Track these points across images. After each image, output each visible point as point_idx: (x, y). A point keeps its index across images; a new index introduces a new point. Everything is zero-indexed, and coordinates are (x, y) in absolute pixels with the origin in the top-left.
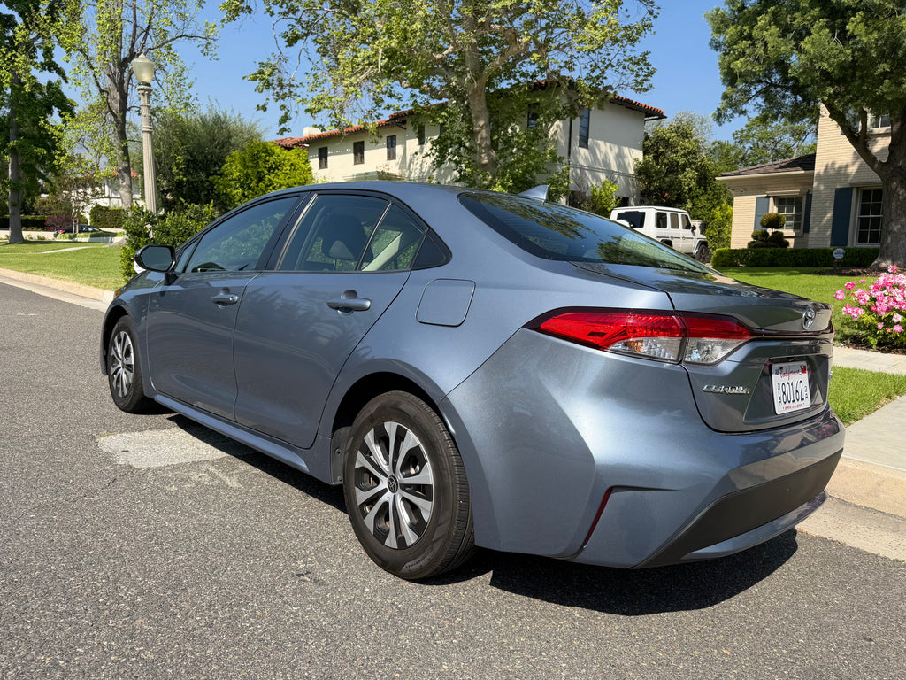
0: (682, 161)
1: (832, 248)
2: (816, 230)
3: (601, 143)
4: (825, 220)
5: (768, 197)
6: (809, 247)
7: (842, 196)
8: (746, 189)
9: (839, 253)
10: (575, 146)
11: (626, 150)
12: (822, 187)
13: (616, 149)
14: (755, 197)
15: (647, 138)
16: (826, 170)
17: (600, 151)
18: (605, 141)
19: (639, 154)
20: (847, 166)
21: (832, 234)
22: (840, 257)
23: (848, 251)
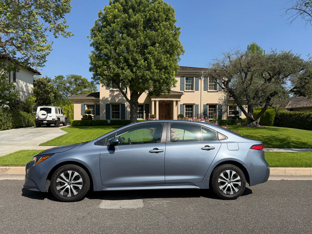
0: (50, 90)
1: (107, 120)
2: (101, 115)
3: (20, 81)
4: (104, 112)
5: (85, 105)
6: (100, 120)
7: (108, 106)
8: (77, 102)
9: (109, 121)
10: (12, 81)
11: (28, 84)
12: (102, 103)
13: (25, 83)
14: (81, 104)
15: (34, 81)
16: (103, 98)
17: (20, 84)
18: (22, 80)
19: (32, 86)
20: (108, 98)
21: (106, 116)
22: (109, 122)
23: (111, 121)
